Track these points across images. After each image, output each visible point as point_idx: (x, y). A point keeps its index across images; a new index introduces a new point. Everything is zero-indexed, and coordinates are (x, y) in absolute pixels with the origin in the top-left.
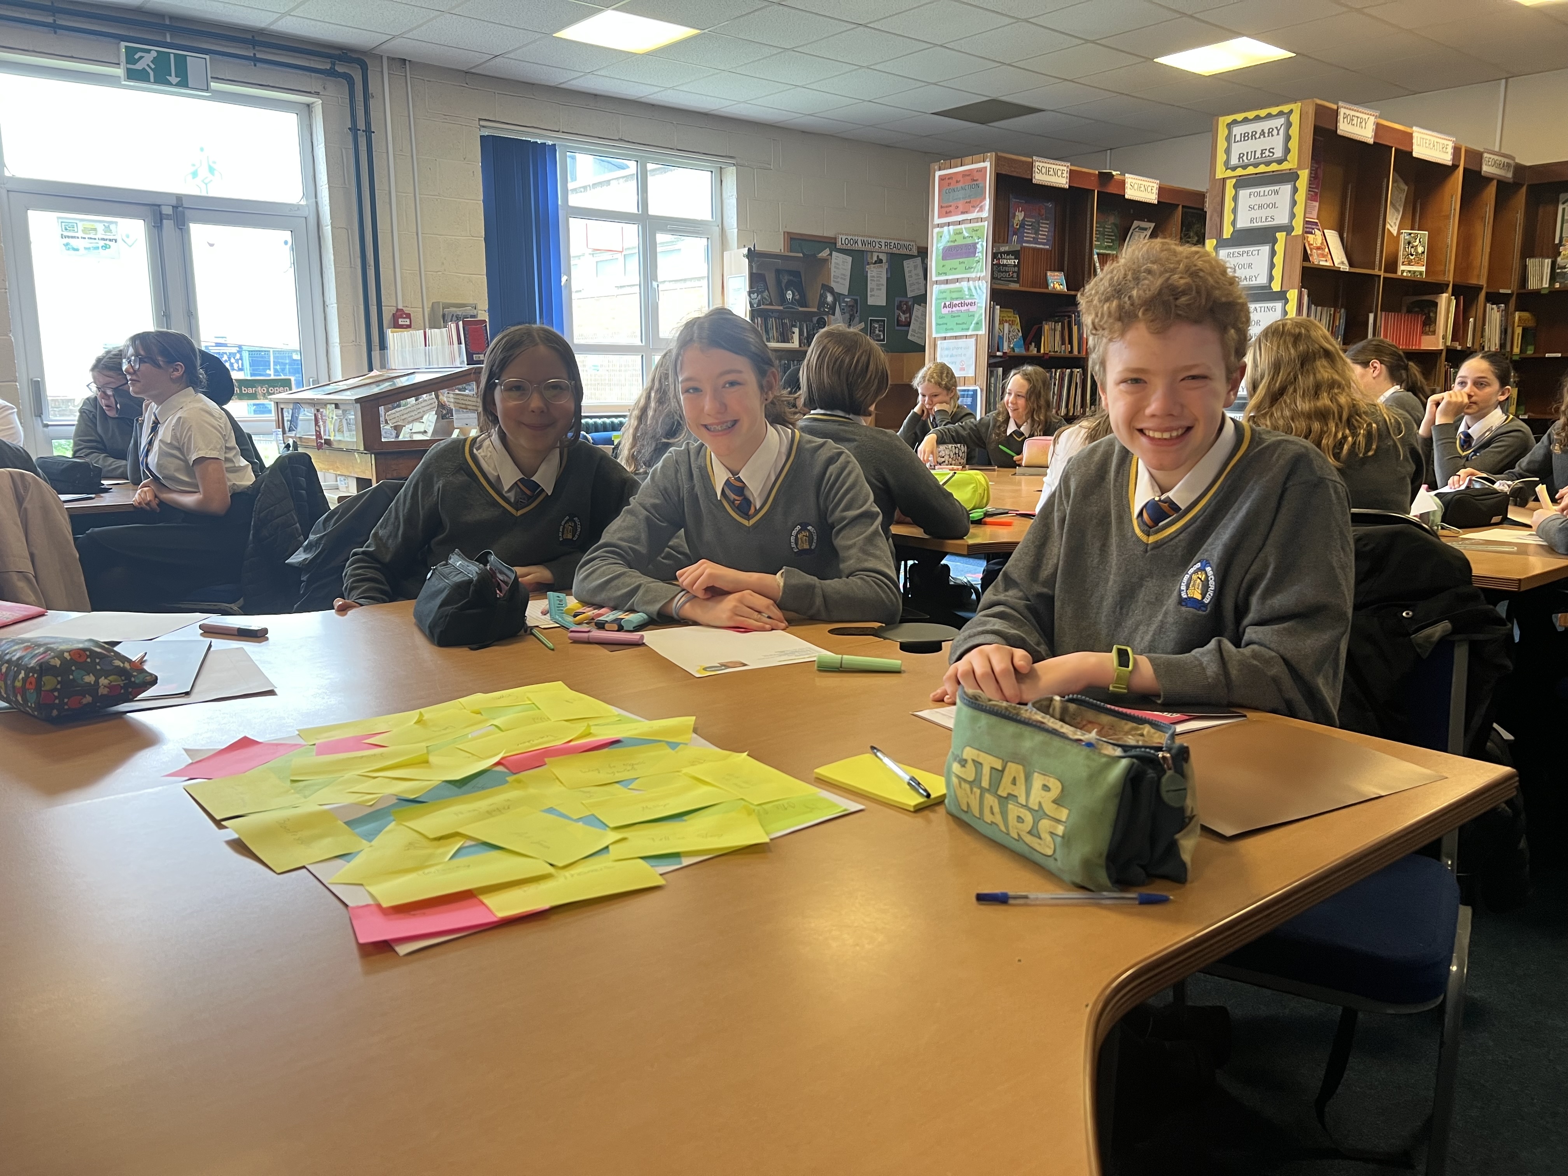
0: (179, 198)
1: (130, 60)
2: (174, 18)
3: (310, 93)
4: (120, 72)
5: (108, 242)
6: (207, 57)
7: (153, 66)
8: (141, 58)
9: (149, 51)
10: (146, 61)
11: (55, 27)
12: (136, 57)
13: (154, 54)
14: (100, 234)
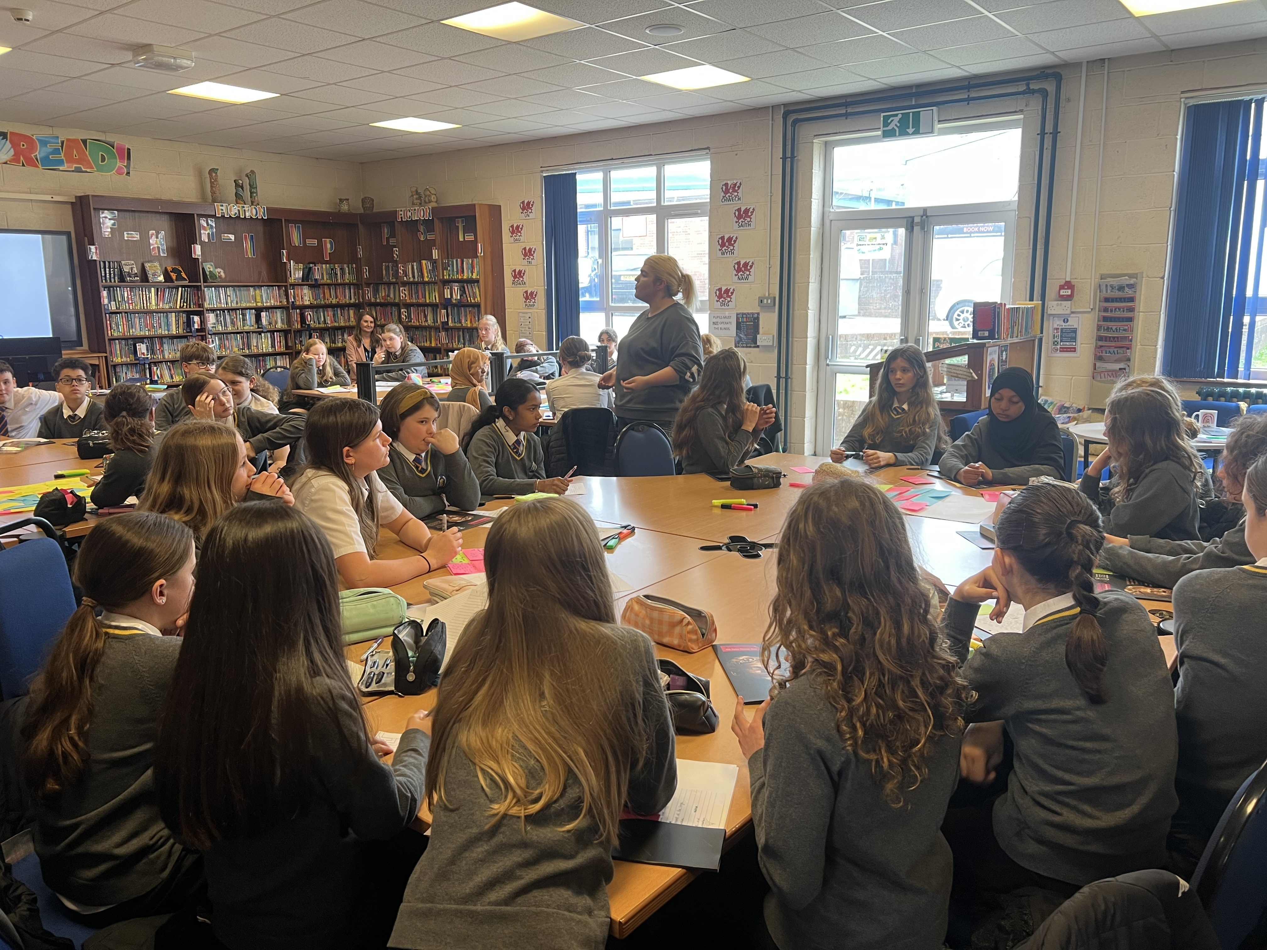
0: (925, 210)
1: (886, 124)
2: (919, 86)
3: (1016, 112)
4: (879, 133)
5: (882, 246)
6: (934, 108)
7: (898, 125)
8: (892, 121)
9: (896, 115)
10: (895, 122)
11: (846, 115)
12: (889, 121)
13: (900, 116)
14: (879, 241)
